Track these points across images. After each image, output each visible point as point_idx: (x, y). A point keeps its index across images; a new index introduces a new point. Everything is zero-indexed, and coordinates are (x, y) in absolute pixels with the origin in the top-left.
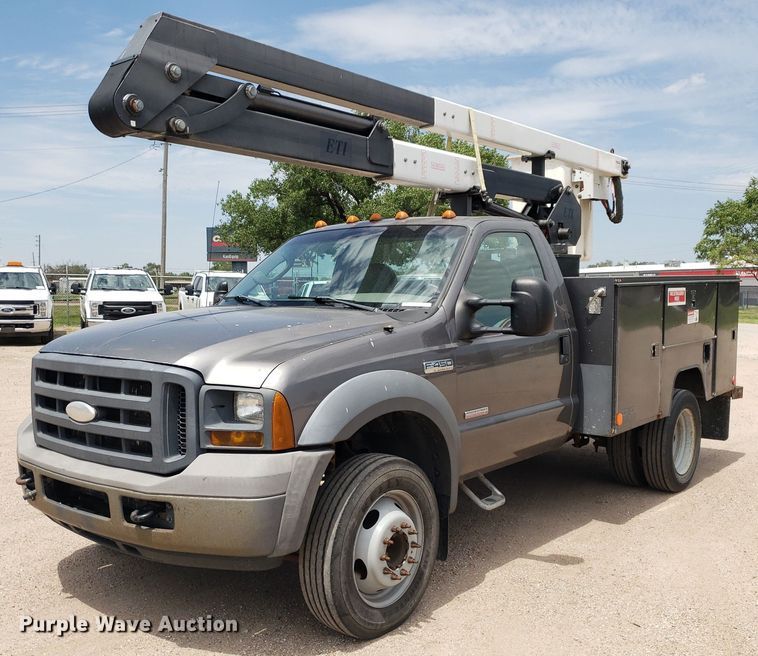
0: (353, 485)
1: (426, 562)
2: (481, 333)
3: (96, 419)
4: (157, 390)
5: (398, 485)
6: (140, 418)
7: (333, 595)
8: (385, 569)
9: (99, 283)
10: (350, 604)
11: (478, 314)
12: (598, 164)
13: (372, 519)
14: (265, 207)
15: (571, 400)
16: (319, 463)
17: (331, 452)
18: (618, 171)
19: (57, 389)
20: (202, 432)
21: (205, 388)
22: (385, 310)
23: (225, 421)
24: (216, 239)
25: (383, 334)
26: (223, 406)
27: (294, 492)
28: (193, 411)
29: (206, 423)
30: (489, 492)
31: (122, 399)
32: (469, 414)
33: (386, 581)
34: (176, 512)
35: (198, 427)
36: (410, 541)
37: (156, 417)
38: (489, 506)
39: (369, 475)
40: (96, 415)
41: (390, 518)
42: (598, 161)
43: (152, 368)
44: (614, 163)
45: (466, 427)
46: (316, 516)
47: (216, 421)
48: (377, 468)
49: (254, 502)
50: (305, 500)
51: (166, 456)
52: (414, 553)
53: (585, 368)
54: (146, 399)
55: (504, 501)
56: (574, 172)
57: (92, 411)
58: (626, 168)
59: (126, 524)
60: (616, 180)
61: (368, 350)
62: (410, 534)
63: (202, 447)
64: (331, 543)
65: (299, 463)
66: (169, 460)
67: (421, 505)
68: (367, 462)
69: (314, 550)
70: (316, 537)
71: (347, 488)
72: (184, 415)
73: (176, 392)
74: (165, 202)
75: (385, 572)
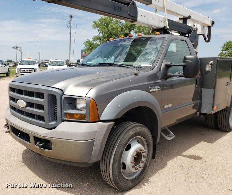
0: (121, 135)
1: (148, 161)
2: (170, 76)
3: (26, 106)
4: (46, 96)
5: (139, 134)
6: (40, 107)
7: (113, 177)
8: (133, 166)
9: (52, 64)
10: (120, 180)
11: (170, 69)
12: (204, 21)
13: (129, 147)
14: (96, 44)
15: (198, 101)
16: (108, 127)
17: (113, 123)
18: (210, 24)
19: (16, 95)
20: (63, 114)
21: (64, 96)
22: (134, 67)
23: (72, 109)
24: (83, 53)
25: (134, 76)
26: (71, 103)
27: (98, 139)
28: (60, 105)
29: (64, 110)
30: (169, 133)
31: (35, 99)
32: (165, 107)
33: (133, 170)
34: (53, 144)
35: (61, 111)
36: (142, 155)
37: (46, 107)
38: (169, 139)
39: (128, 131)
40: (26, 105)
41: (136, 147)
42: (204, 20)
43: (44, 88)
44: (209, 22)
45: (163, 111)
46: (107, 146)
47: (68, 109)
48: (131, 128)
49: (82, 142)
50: (102, 142)
51: (50, 122)
52: (144, 159)
53: (203, 89)
54: (42, 100)
55: (174, 136)
56: (195, 25)
57: (25, 103)
58: (213, 23)
59: (36, 146)
60: (209, 27)
61: (128, 82)
62: (143, 152)
63: (63, 119)
64: (112, 158)
65: (100, 127)
66: (51, 124)
67: (147, 141)
68: (127, 126)
69: (106, 159)
70: (107, 154)
71: (119, 136)
72: (56, 107)
73: (53, 98)
74: (70, 43)
75: (133, 167)
